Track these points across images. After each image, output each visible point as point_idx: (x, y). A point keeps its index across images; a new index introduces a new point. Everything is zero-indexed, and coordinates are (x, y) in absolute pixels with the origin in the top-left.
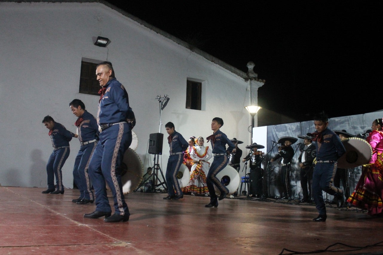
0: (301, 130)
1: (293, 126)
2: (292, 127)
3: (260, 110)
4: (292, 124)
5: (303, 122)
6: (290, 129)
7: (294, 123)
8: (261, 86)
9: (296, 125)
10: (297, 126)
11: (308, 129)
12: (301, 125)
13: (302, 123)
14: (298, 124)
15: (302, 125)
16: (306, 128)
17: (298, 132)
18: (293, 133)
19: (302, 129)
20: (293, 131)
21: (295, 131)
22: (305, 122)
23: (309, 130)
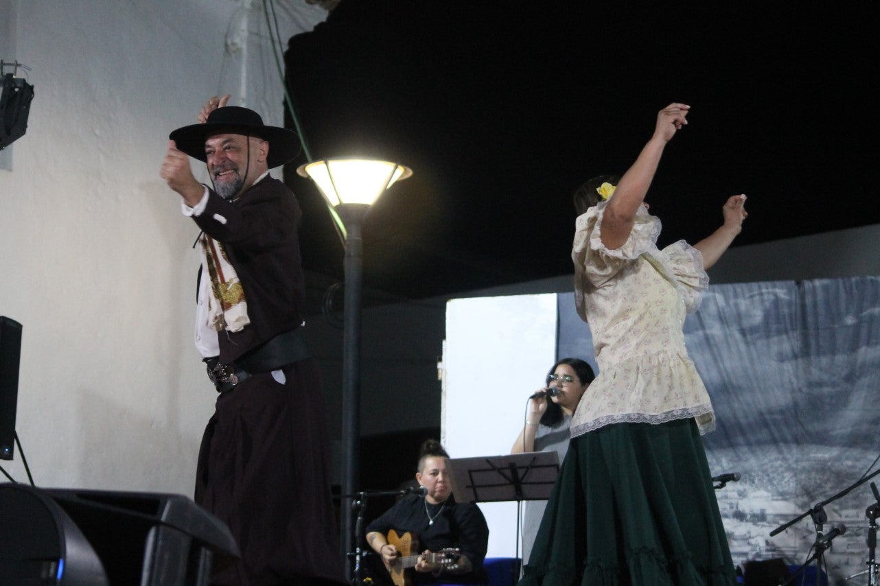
0: (805, 326)
1: (743, 304)
2: (736, 305)
3: (398, 184)
4: (740, 287)
5: (817, 283)
6: (722, 319)
7: (754, 285)
8: (311, 29)
9: (768, 298)
10: (777, 302)
11: (850, 321)
12: (802, 297)
13: (807, 284)
14: (781, 291)
15: (809, 300)
16: (836, 317)
17: (784, 337)
18: (747, 343)
19: (810, 319)
20: (743, 332)
21: (753, 330)
22: (826, 281)
23: (857, 327)
